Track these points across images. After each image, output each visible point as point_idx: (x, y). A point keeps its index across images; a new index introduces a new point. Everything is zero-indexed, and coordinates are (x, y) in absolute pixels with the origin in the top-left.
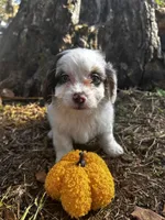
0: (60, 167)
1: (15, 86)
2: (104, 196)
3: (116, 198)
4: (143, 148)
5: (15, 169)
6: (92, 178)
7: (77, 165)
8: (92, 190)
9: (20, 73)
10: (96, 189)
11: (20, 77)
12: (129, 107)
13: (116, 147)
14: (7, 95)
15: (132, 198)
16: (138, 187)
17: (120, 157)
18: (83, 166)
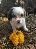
0: (12, 35)
1: (5, 13)
2: (21, 42)
3: (25, 41)
4: (33, 29)
5: (4, 33)
6: (19, 38)
7: (16, 34)
8: (19, 40)
9: (6, 10)
10: (20, 40)
11: (6, 11)
12: (31, 19)
13: (26, 29)
14: (3, 15)
15: (28, 41)
16: (30, 39)
17: (27, 31)
18: (17, 35)
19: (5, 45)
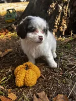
2: (28, 83)
4: (66, 68)
6: (26, 75)
10: (26, 80)
15: (45, 87)
16: (51, 84)
18: (26, 69)
19: (4, 80)
